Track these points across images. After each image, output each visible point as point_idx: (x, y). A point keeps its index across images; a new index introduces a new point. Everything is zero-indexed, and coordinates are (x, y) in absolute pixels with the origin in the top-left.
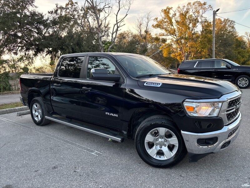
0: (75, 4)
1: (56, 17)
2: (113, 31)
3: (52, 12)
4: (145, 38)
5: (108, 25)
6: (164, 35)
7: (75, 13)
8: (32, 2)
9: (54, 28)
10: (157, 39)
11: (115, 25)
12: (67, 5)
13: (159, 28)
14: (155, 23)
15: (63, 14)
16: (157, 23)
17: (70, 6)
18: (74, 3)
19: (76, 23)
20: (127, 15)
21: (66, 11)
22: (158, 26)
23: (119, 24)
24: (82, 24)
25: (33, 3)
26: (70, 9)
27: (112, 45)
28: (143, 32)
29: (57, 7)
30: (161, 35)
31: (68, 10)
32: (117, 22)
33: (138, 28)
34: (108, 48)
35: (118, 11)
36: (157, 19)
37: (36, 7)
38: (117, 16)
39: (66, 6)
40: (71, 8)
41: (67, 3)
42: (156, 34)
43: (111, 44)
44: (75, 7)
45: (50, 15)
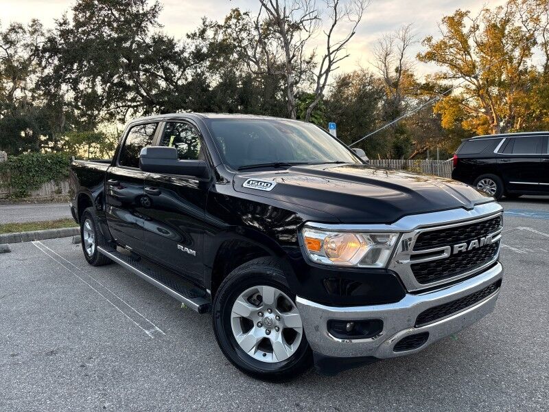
0: (244, 17)
1: (201, 45)
2: (321, 72)
3: (194, 35)
4: (396, 85)
5: (311, 58)
6: (446, 78)
7: (244, 35)
8: (154, 16)
9: (196, 67)
10: (428, 88)
11: (326, 56)
12: (229, 19)
13: (433, 62)
14: (425, 49)
15: (220, 37)
16: (429, 50)
17: (234, 21)
18: (242, 14)
19: (243, 56)
20: (353, 34)
21: (225, 31)
22: (430, 57)
23: (332, 56)
24: (256, 58)
25: (156, 19)
26: (233, 27)
27: (316, 101)
28: (393, 74)
29: (204, 24)
30: (440, 78)
31: (229, 30)
32: (329, 51)
33: (380, 63)
34: (307, 108)
35: (333, 26)
36: (429, 40)
37: (160, 26)
38: (329, 36)
39: (226, 23)
40: (236, 25)
41: (229, 15)
42: (428, 76)
43: (315, 99)
44: (245, 22)
45: (190, 40)
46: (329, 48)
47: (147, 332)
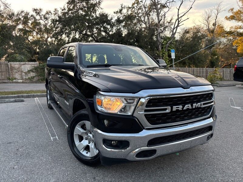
0: (140, 3)
1: (120, 16)
2: (174, 27)
3: (117, 12)
4: (212, 32)
5: (171, 21)
6: (241, 28)
7: (140, 11)
8: (99, 5)
9: (117, 26)
10: (230, 33)
11: (177, 19)
12: (134, 4)
13: (234, 20)
14: (230, 14)
15: (130, 12)
16: (232, 14)
17: (136, 5)
18: (140, 2)
19: (139, 21)
20: (191, 8)
21: (132, 10)
22: (232, 18)
23: (180, 19)
24: (145, 21)
25: (100, 6)
26: (135, 8)
27: (171, 40)
28: (211, 27)
29: (121, 7)
30: (237, 28)
31: (134, 9)
32: (178, 17)
33: (205, 21)
34: (167, 44)
35: (181, 5)
36: (232, 10)
37: (102, 9)
38: (179, 10)
39: (132, 6)
40: (137, 7)
41: (134, 2)
42: (232, 27)
43: (170, 39)
44: (141, 5)
45: (114, 14)
46: (178, 15)
47: (52, 138)
